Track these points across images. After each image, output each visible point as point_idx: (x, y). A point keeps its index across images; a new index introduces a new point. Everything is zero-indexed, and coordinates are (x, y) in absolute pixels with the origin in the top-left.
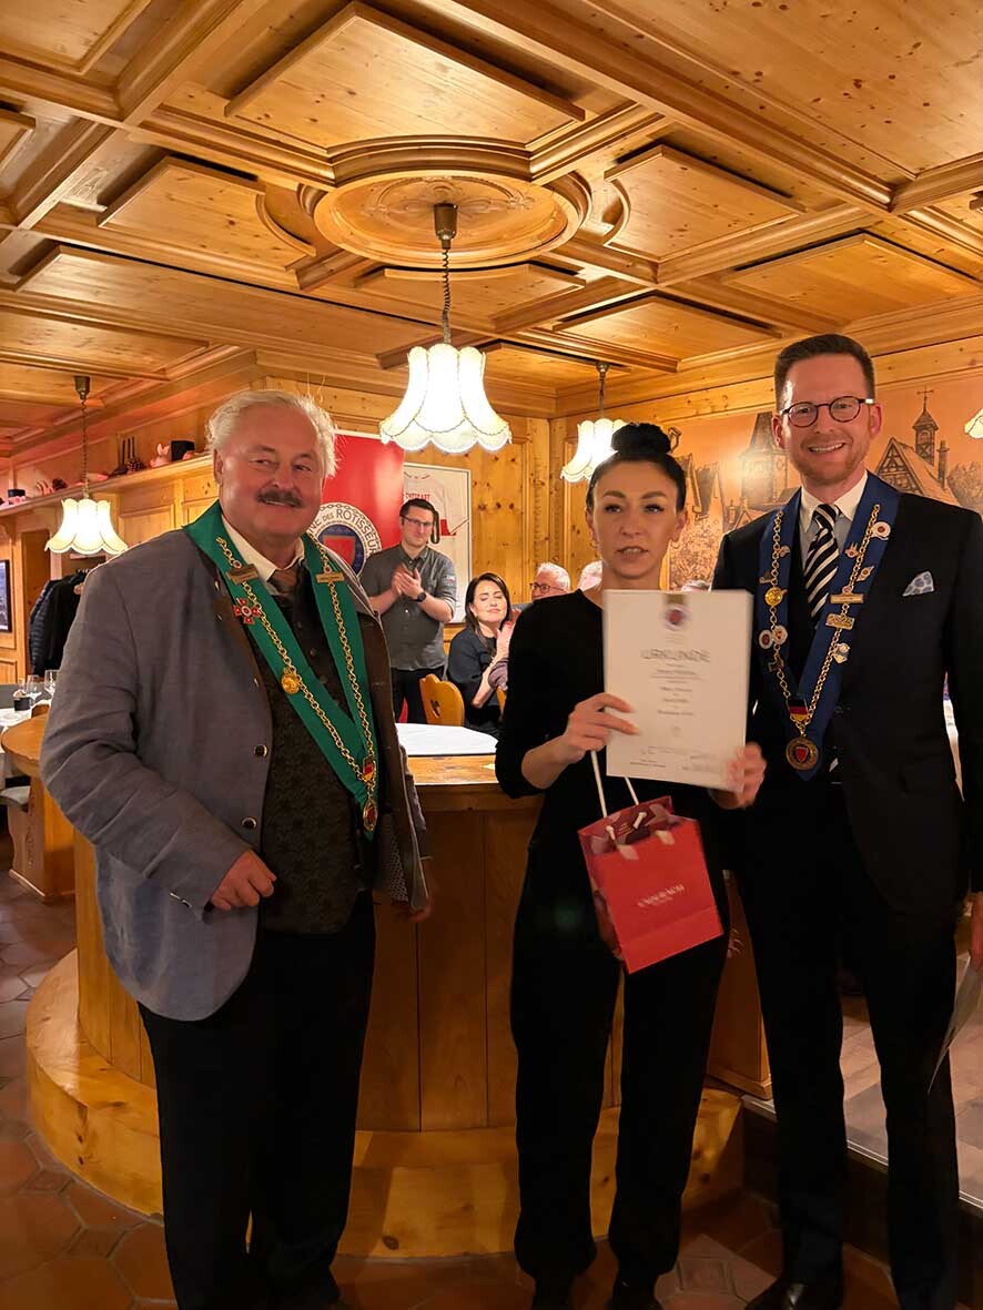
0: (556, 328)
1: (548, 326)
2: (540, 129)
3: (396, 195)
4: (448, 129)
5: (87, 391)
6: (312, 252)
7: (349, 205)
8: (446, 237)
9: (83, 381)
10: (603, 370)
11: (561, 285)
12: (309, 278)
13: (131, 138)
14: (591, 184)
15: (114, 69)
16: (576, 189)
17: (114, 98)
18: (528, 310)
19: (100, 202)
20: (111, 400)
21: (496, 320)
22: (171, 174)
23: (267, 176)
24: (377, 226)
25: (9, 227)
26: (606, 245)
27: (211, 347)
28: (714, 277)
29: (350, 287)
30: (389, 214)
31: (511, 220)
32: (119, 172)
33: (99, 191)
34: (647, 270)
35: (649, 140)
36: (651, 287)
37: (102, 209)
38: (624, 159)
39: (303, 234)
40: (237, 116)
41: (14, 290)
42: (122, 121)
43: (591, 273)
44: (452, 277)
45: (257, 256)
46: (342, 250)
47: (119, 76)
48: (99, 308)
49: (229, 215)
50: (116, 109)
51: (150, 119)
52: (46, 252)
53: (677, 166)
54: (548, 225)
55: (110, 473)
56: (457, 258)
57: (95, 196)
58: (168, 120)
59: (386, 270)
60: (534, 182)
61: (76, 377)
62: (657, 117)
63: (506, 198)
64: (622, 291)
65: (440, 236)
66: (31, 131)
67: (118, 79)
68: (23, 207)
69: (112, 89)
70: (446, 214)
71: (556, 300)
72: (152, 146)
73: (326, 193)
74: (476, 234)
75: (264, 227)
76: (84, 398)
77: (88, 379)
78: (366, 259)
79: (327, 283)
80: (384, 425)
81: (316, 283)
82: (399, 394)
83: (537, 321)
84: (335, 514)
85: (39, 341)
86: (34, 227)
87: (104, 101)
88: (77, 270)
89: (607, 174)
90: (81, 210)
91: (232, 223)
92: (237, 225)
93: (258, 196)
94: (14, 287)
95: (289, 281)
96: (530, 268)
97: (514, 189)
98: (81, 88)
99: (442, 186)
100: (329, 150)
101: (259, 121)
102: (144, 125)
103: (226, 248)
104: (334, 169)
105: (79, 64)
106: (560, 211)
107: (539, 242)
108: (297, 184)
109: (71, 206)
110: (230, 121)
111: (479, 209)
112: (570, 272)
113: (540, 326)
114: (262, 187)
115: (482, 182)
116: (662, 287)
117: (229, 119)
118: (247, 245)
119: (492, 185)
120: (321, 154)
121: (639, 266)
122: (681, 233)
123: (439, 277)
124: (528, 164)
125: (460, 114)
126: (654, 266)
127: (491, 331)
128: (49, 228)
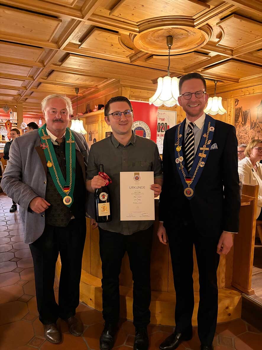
0: (202, 71)
1: (200, 70)
2: (196, 12)
3: (156, 34)
4: (170, 14)
5: (78, 92)
6: (133, 52)
7: (143, 38)
8: (170, 46)
9: (77, 89)
10: (216, 83)
11: (204, 58)
12: (132, 59)
13: (86, 24)
14: (212, 27)
15: (81, 5)
16: (208, 29)
17: (81, 13)
18: (195, 66)
19: (79, 42)
20: (84, 94)
21: (185, 69)
22: (96, 32)
23: (121, 31)
24: (151, 43)
25: (58, 49)
26: (217, 45)
27: (108, 79)
28: (251, 53)
29: (143, 61)
30: (154, 40)
31: (189, 39)
32: (84, 33)
33: (79, 38)
34: (230, 52)
35: (230, 13)
36: (231, 57)
37: (80, 43)
38: (222, 19)
39: (131, 47)
40: (112, 15)
41: (60, 66)
42: (83, 19)
43: (213, 54)
44: (171, 57)
45: (119, 54)
46: (142, 51)
47: (82, 6)
48: (80, 70)
49: (111, 43)
50: (81, 15)
51: (91, 18)
52: (67, 55)
53: (239, 20)
54: (200, 40)
55: (84, 113)
56: (172, 52)
57: (78, 40)
58: (95, 18)
59: (154, 56)
60: (195, 28)
61: (75, 88)
62: (233, 6)
63: (187, 33)
64: (222, 59)
65: (168, 45)
66: (61, 23)
67: (82, 7)
68: (60, 44)
69: (80, 10)
70: (170, 39)
71: (202, 62)
72: (91, 25)
73: (136, 35)
74: (179, 44)
75: (120, 46)
76: (77, 94)
77: (78, 89)
78: (148, 53)
79: (137, 60)
80: (150, 100)
81: (135, 60)
82: (155, 90)
83: (196, 69)
84: (139, 124)
85: (67, 79)
86: (63, 49)
87: (78, 13)
88: (75, 60)
89: (217, 24)
90: (75, 44)
91: (112, 45)
92: (114, 46)
93: (119, 37)
94: (60, 65)
95: (128, 60)
96: (194, 53)
97: (190, 30)
98: (72, 10)
99: (169, 31)
100: (137, 23)
101: (118, 16)
102: (89, 20)
103: (111, 52)
104: (139, 28)
105: (72, 4)
106: (203, 36)
107: (197, 45)
108: (129, 33)
109: (72, 43)
110: (111, 17)
111: (179, 37)
112: (206, 54)
114: (120, 35)
115: (180, 29)
116: (234, 57)
117: (110, 16)
118: (116, 51)
119: (183, 29)
120: (134, 24)
121: (227, 51)
122: (240, 40)
123: (167, 57)
124: (193, 22)
125: (173, 9)
126: (232, 51)
127: (183, 72)
128: (67, 49)
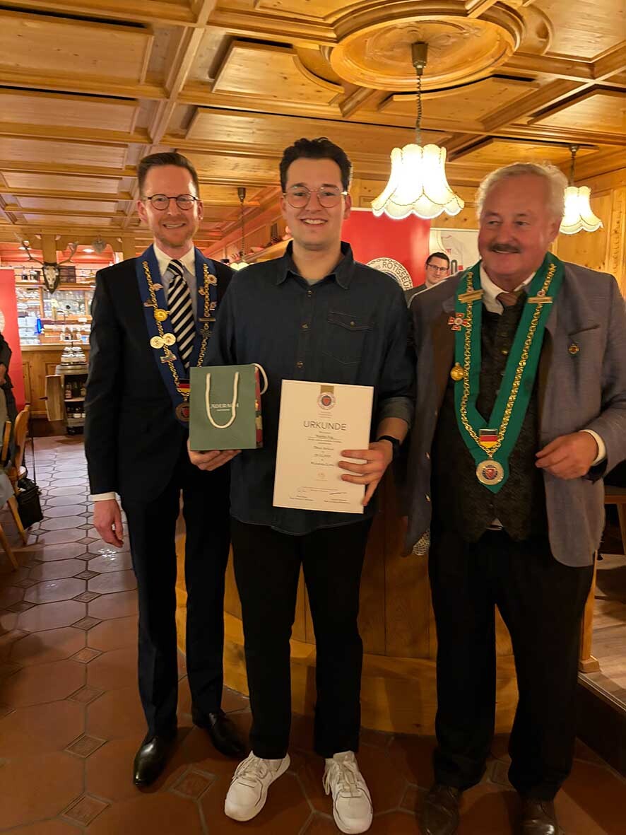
0: (529, 123)
1: (523, 121)
3: (383, 41)
6: (342, 90)
8: (419, 67)
9: (242, 191)
10: (574, 150)
12: (347, 108)
14: (517, 11)
16: (508, 17)
17: (189, 8)
19: (210, 76)
20: (263, 201)
23: (298, 43)
24: (377, 65)
26: (543, 55)
29: (373, 111)
30: (383, 56)
31: (470, 46)
32: (214, 55)
33: (207, 69)
34: (586, 70)
36: (591, 83)
37: (212, 80)
39: (332, 78)
40: (261, 7)
42: (195, 23)
43: (545, 78)
44: (424, 97)
45: (308, 99)
48: (234, 145)
49: (282, 73)
50: (191, 15)
51: (215, 19)
54: (496, 47)
56: (427, 82)
57: (206, 73)
58: (228, 17)
59: (395, 96)
60: (469, 16)
61: (239, 189)
64: (570, 88)
65: (415, 66)
66: (153, 38)
68: (169, 86)
70: (420, 49)
71: (522, 102)
72: (224, 36)
73: (332, 48)
74: (448, 60)
75: (305, 77)
77: (244, 189)
81: (351, 111)
83: (512, 119)
85: (210, 169)
86: (178, 98)
87: (184, 11)
88: (213, 122)
90: (203, 82)
91: (285, 78)
92: (289, 79)
93: (295, 57)
94: (183, 137)
95: (335, 112)
96: (494, 81)
97: (462, 24)
99: (412, 29)
100: (324, 18)
101: (276, 7)
102: (212, 23)
103: (290, 96)
104: (335, 31)
106: (501, 36)
108: (318, 46)
110: (261, 10)
111: (443, 42)
112: (527, 80)
113: (517, 122)
114: (296, 51)
115: (439, 22)
116: (599, 81)
117: (257, 8)
118: (300, 91)
120: (320, 21)
121: (578, 68)
124: (463, 4)
126: (591, 66)
128: (187, 98)
